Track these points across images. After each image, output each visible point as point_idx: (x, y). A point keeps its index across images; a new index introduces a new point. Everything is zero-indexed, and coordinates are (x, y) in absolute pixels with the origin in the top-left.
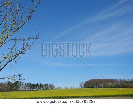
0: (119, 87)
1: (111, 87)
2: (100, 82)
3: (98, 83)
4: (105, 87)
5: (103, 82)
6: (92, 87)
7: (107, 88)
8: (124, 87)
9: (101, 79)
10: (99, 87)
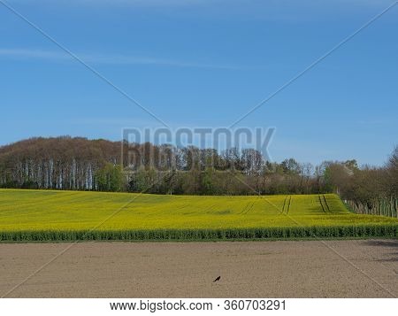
0: (178, 191)
1: (132, 187)
2: (77, 159)
3: (62, 162)
4: (102, 188)
5: (91, 156)
6: (28, 185)
7: (113, 190)
8: (203, 190)
9: (84, 140)
10: (67, 186)
